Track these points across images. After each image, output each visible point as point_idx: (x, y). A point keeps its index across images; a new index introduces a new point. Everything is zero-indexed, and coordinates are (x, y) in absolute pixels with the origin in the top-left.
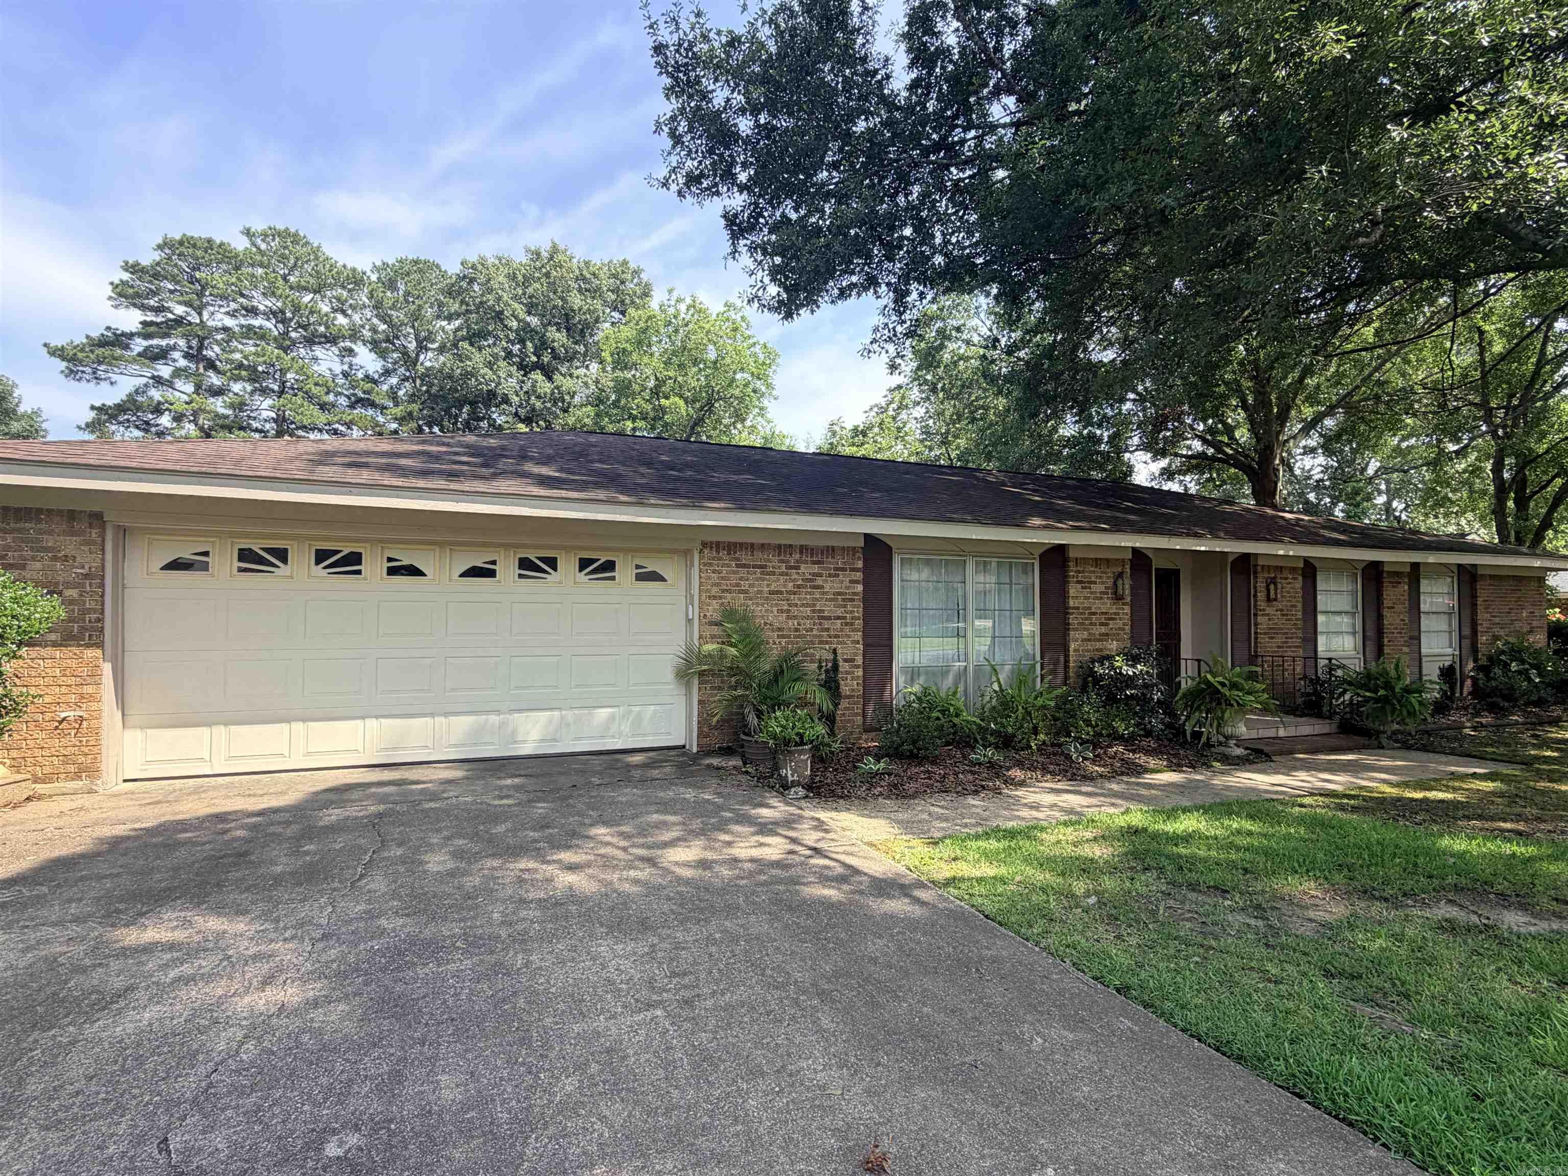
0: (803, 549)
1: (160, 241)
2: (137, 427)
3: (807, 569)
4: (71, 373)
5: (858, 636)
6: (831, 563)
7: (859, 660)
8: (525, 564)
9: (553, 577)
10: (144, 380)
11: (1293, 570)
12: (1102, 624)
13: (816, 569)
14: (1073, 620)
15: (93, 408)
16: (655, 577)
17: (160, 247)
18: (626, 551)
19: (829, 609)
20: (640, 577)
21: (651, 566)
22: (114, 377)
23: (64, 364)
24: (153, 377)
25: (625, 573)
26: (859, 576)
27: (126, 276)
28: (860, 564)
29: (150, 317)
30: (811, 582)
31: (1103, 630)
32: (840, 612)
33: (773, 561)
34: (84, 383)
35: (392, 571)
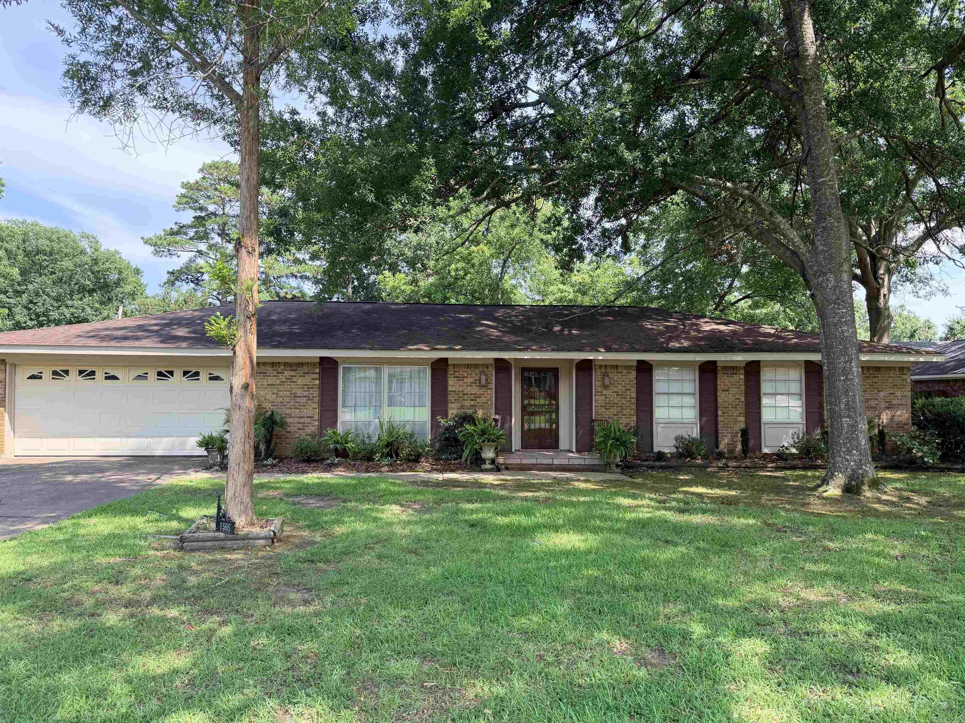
0: (286, 364)
1: (201, 167)
2: (192, 282)
3: (287, 373)
4: (156, 253)
5: (316, 405)
6: (301, 371)
7: (316, 417)
8: (160, 374)
9: (172, 379)
10: (193, 254)
11: (629, 367)
12: (472, 400)
13: (293, 373)
14: (451, 397)
15: (168, 272)
16: (217, 378)
17: (202, 170)
18: (203, 367)
19: (299, 392)
20: (211, 379)
21: (216, 374)
22: (179, 253)
23: (153, 248)
24: (198, 252)
25: (204, 376)
26: (317, 376)
27: (184, 191)
28: (318, 371)
29: (199, 214)
30: (290, 379)
31: (473, 403)
32: (306, 394)
33: (269, 370)
34: (164, 258)
35: (107, 378)
